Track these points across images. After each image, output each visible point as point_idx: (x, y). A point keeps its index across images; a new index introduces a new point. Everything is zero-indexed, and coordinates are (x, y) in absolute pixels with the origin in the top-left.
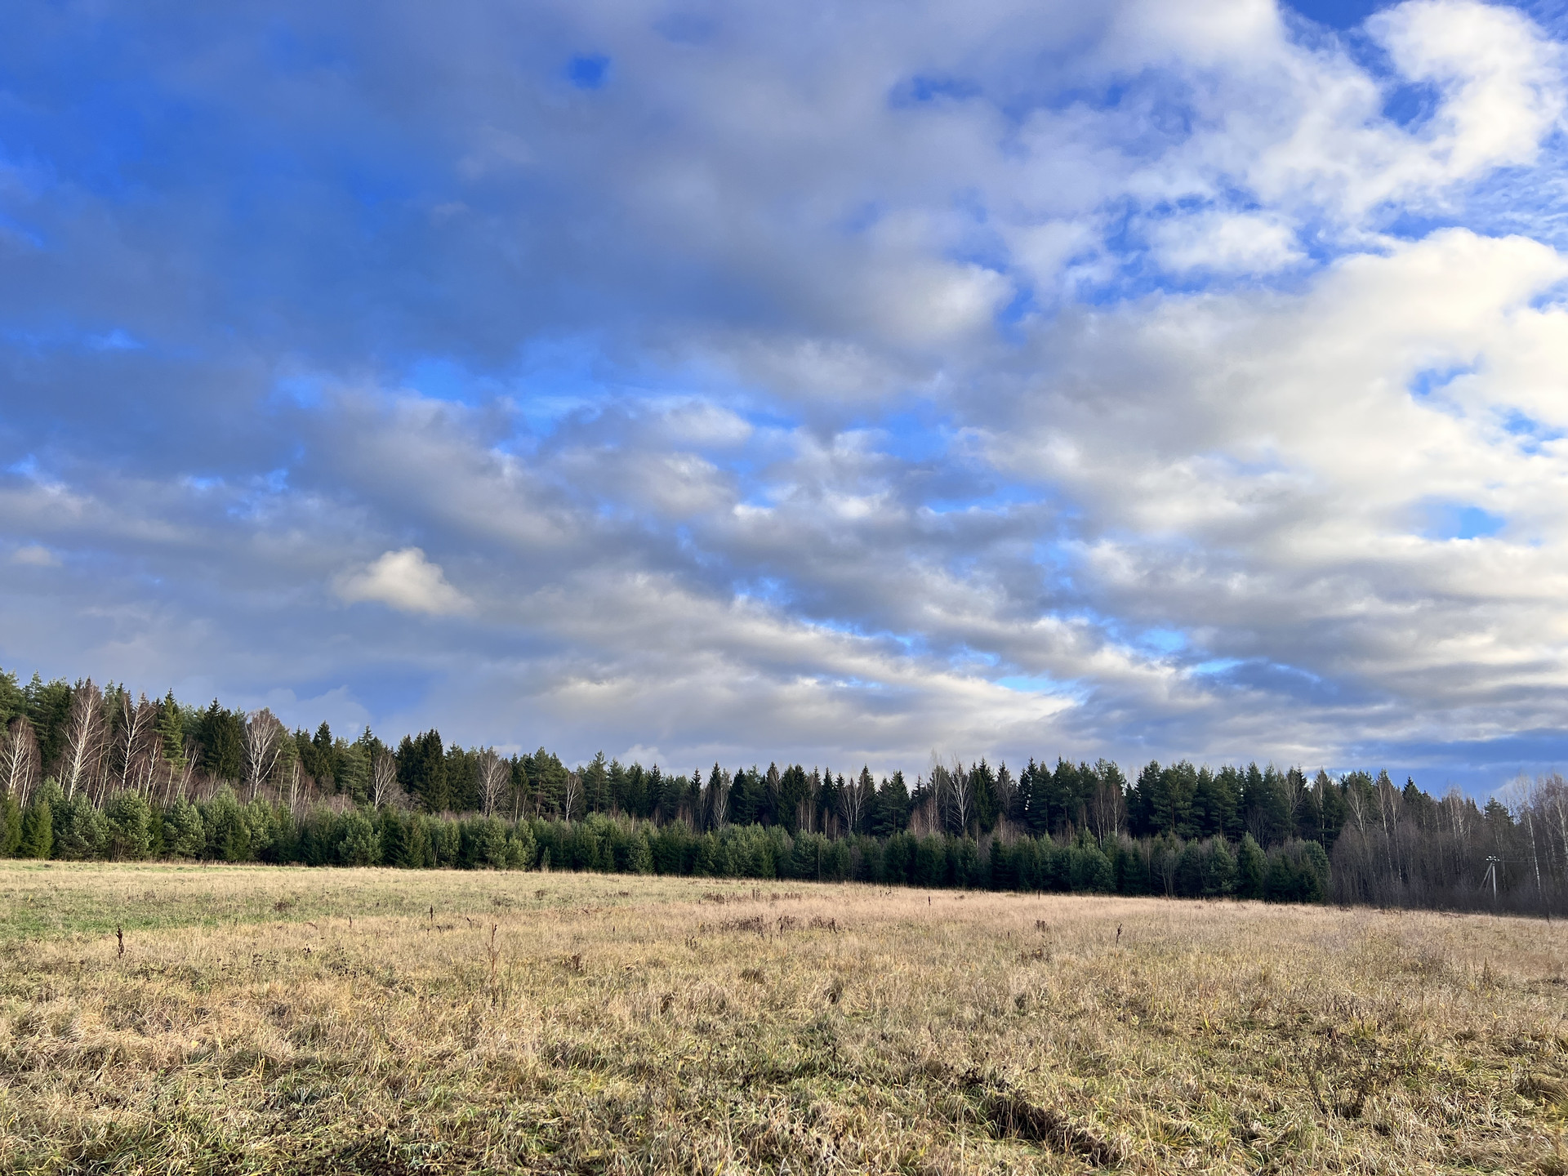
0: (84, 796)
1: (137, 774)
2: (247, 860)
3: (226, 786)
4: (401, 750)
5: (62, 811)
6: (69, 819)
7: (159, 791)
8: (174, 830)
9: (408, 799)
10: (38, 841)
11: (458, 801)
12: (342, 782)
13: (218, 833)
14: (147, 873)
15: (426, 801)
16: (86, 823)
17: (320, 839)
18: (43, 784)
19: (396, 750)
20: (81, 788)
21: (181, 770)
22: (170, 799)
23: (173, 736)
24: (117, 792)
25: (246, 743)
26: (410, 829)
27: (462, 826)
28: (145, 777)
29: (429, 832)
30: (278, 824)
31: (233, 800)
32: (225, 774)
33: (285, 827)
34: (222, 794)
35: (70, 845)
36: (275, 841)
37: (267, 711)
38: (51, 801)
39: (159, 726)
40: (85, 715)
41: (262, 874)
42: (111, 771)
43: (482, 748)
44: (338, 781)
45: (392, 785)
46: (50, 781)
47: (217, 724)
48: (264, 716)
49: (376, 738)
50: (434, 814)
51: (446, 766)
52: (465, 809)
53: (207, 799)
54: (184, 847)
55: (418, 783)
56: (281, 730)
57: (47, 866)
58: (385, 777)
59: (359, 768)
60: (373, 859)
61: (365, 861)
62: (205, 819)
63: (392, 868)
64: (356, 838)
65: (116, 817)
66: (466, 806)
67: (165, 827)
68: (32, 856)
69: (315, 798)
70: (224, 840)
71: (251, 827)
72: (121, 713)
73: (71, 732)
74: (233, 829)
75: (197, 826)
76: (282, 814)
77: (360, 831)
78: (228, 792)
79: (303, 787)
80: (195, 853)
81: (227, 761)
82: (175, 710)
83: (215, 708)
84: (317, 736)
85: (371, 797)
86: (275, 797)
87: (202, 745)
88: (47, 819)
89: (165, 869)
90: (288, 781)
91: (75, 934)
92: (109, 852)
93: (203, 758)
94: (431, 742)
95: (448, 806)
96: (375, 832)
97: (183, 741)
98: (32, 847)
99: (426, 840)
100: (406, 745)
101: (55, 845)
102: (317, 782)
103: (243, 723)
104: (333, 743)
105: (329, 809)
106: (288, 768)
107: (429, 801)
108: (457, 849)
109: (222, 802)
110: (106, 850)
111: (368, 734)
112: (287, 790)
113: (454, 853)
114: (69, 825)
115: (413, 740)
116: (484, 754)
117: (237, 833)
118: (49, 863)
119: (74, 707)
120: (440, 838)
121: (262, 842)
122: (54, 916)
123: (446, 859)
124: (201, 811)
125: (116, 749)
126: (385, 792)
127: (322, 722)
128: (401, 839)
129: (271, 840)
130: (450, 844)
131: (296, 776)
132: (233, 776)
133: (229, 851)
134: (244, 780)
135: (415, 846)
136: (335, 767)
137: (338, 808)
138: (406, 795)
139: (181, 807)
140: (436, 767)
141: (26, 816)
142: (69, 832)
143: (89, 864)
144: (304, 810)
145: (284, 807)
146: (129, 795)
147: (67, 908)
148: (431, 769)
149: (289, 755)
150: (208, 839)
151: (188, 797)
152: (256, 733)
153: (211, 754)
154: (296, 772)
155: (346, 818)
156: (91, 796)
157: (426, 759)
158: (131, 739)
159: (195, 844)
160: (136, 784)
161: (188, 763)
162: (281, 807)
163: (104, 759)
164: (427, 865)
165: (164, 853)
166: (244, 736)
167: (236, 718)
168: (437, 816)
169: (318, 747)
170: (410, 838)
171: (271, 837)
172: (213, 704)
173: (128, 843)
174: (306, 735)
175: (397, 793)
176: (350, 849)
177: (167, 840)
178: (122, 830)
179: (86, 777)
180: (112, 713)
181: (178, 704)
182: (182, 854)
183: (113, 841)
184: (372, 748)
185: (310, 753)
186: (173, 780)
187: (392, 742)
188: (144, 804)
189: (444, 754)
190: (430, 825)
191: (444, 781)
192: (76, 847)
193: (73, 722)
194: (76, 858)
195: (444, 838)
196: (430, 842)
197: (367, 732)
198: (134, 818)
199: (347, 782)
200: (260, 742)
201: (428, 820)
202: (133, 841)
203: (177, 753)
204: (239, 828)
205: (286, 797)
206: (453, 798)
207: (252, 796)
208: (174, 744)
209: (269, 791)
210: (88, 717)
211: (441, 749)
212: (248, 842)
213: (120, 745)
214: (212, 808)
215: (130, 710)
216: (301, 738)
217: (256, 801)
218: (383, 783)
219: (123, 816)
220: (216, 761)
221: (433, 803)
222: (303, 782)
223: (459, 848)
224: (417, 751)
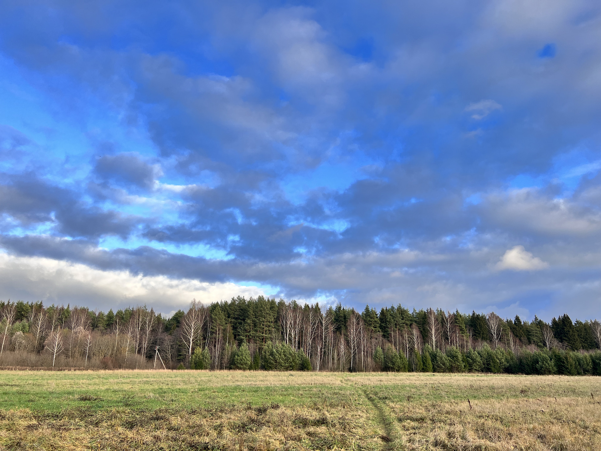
0: (438, 349)
1: (453, 341)
2: (501, 372)
3: (485, 343)
4: (553, 324)
5: (433, 355)
6: (436, 358)
7: (462, 346)
8: (471, 361)
9: (562, 345)
10: (428, 366)
11: (586, 345)
12: (531, 339)
13: (487, 362)
14: (467, 377)
15: (570, 346)
16: (441, 359)
17: (528, 363)
18: (425, 346)
19: (550, 324)
20: (437, 347)
21: (468, 337)
22: (467, 349)
23: (462, 326)
24: (448, 347)
25: (488, 326)
26: (566, 358)
27: (591, 356)
28: (456, 342)
29: (576, 359)
30: (509, 358)
31: (489, 348)
32: (484, 339)
33: (512, 359)
34: (484, 347)
35: (438, 367)
36: (510, 364)
37: (493, 313)
38: (429, 352)
39: (456, 322)
40: (432, 321)
41: (509, 378)
42: (445, 340)
43: (591, 320)
44: (529, 339)
45: (553, 339)
46: (427, 345)
47: (476, 320)
48: (493, 315)
49: (540, 320)
50: (576, 351)
51: (576, 330)
52: (590, 348)
53: (479, 348)
54: (476, 367)
55: (564, 338)
56: (500, 320)
57: (434, 375)
58: (549, 336)
59: (536, 333)
60: (553, 372)
61: (550, 373)
62: (481, 356)
63: (563, 375)
64: (543, 363)
65: (451, 357)
66: (590, 347)
67: (468, 360)
68: (427, 371)
69: (521, 347)
70: (490, 365)
71: (499, 359)
72: (443, 319)
73: (429, 327)
74: (492, 360)
75: (479, 359)
76: (510, 353)
77: (544, 359)
78: (486, 346)
79: (515, 342)
80: (480, 370)
81: (483, 333)
82: (460, 316)
83: (474, 314)
84: (515, 321)
85: (545, 345)
86: (505, 347)
87: (472, 328)
88: (429, 358)
89: (473, 376)
90: (508, 340)
91: (453, 401)
92: (451, 370)
93: (474, 333)
94: (565, 320)
95: (582, 347)
96: (551, 360)
97: (466, 327)
98: (427, 368)
99: (576, 363)
100: (554, 321)
101: (433, 367)
102: (520, 340)
103: (485, 318)
104: (522, 323)
105: (528, 351)
106: (507, 335)
107: (572, 345)
108: (592, 366)
109: (485, 350)
110: (450, 369)
111: (536, 319)
112: (509, 344)
113: (590, 368)
114: (436, 360)
115: (557, 319)
116: (593, 323)
117: (494, 362)
118: (434, 374)
119: (428, 318)
120: (582, 362)
121: (504, 365)
122: (443, 394)
123: (588, 371)
124: (479, 354)
125: (444, 332)
126: (550, 342)
127: (516, 316)
128: (564, 363)
129: (508, 364)
130: (588, 365)
131: (511, 338)
132: (487, 339)
133: (493, 369)
134: (491, 340)
135: (571, 366)
136: (526, 333)
137: (532, 350)
138: (560, 343)
139: (471, 352)
140: (571, 330)
141: (423, 357)
142: (437, 363)
143: (446, 374)
144: (518, 352)
145: (509, 351)
146: (453, 348)
147: (446, 390)
148: (569, 332)
149: (506, 330)
150: (484, 364)
151: (473, 348)
152: (492, 322)
153: (476, 331)
154: (511, 336)
155: (536, 354)
156: (440, 349)
157: (565, 327)
158: (448, 328)
159: (480, 367)
160: (454, 344)
161: (470, 335)
162: (508, 351)
163: (441, 335)
164: (579, 374)
165: (469, 370)
166: (487, 324)
167: (482, 317)
168: (578, 352)
169: (517, 326)
170: (567, 362)
171: (507, 363)
172: (473, 312)
173: (456, 366)
174: (511, 321)
175: (556, 343)
176: (542, 367)
177: (469, 365)
178: (453, 362)
179: (437, 343)
180: (440, 319)
181: (461, 314)
182: (476, 370)
183: (451, 365)
184: (539, 324)
185: (514, 328)
186: (466, 342)
187: (548, 321)
188: (458, 352)
189: (573, 324)
190: (575, 356)
191: (577, 337)
192: (440, 368)
193: (429, 323)
194: (441, 372)
195: (584, 362)
196: (577, 363)
197: (536, 318)
198: (457, 357)
199: (533, 339)
200: (493, 326)
201: (574, 354)
202: (458, 366)
203: (465, 332)
204: (494, 359)
205: (509, 347)
206: (583, 343)
207: (496, 347)
208: (463, 329)
209: (502, 344)
210: (433, 322)
211: (571, 323)
212: (499, 365)
213: (446, 331)
214: (482, 352)
215: (445, 318)
216: (509, 322)
217: (498, 349)
218: (549, 338)
219: (453, 356)
220: (479, 334)
221: (574, 346)
222: (515, 340)
223: (593, 366)
224: (560, 324)
